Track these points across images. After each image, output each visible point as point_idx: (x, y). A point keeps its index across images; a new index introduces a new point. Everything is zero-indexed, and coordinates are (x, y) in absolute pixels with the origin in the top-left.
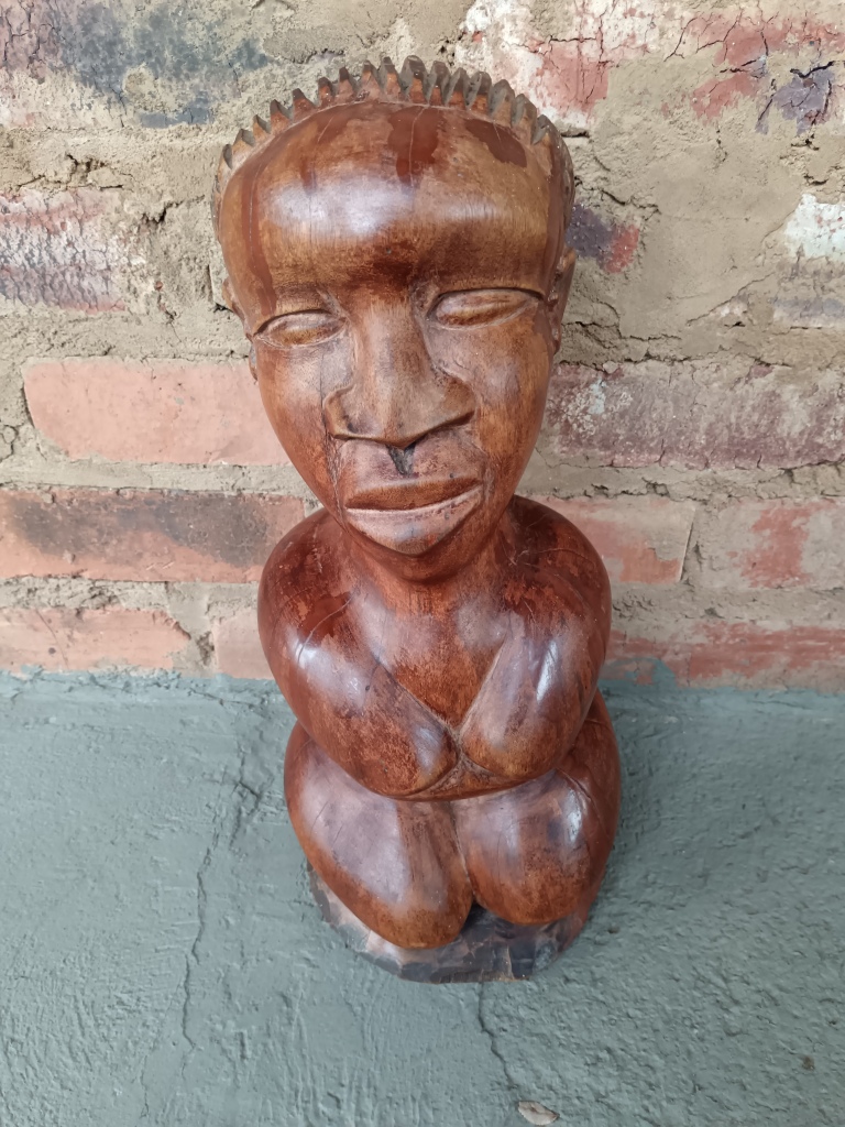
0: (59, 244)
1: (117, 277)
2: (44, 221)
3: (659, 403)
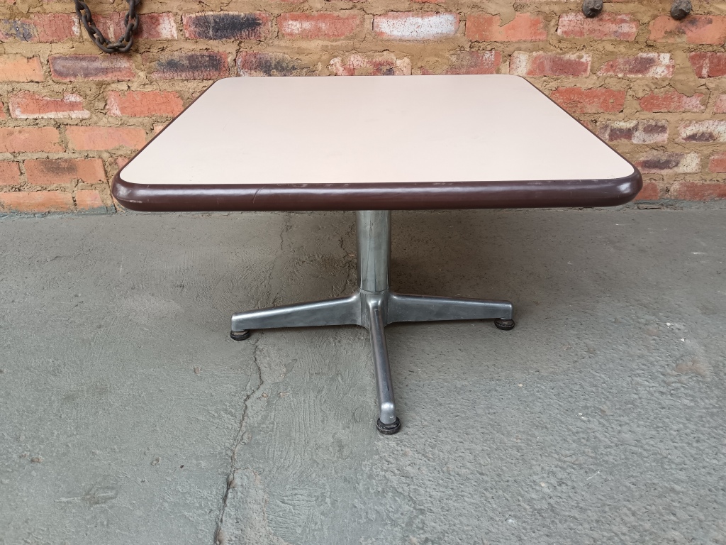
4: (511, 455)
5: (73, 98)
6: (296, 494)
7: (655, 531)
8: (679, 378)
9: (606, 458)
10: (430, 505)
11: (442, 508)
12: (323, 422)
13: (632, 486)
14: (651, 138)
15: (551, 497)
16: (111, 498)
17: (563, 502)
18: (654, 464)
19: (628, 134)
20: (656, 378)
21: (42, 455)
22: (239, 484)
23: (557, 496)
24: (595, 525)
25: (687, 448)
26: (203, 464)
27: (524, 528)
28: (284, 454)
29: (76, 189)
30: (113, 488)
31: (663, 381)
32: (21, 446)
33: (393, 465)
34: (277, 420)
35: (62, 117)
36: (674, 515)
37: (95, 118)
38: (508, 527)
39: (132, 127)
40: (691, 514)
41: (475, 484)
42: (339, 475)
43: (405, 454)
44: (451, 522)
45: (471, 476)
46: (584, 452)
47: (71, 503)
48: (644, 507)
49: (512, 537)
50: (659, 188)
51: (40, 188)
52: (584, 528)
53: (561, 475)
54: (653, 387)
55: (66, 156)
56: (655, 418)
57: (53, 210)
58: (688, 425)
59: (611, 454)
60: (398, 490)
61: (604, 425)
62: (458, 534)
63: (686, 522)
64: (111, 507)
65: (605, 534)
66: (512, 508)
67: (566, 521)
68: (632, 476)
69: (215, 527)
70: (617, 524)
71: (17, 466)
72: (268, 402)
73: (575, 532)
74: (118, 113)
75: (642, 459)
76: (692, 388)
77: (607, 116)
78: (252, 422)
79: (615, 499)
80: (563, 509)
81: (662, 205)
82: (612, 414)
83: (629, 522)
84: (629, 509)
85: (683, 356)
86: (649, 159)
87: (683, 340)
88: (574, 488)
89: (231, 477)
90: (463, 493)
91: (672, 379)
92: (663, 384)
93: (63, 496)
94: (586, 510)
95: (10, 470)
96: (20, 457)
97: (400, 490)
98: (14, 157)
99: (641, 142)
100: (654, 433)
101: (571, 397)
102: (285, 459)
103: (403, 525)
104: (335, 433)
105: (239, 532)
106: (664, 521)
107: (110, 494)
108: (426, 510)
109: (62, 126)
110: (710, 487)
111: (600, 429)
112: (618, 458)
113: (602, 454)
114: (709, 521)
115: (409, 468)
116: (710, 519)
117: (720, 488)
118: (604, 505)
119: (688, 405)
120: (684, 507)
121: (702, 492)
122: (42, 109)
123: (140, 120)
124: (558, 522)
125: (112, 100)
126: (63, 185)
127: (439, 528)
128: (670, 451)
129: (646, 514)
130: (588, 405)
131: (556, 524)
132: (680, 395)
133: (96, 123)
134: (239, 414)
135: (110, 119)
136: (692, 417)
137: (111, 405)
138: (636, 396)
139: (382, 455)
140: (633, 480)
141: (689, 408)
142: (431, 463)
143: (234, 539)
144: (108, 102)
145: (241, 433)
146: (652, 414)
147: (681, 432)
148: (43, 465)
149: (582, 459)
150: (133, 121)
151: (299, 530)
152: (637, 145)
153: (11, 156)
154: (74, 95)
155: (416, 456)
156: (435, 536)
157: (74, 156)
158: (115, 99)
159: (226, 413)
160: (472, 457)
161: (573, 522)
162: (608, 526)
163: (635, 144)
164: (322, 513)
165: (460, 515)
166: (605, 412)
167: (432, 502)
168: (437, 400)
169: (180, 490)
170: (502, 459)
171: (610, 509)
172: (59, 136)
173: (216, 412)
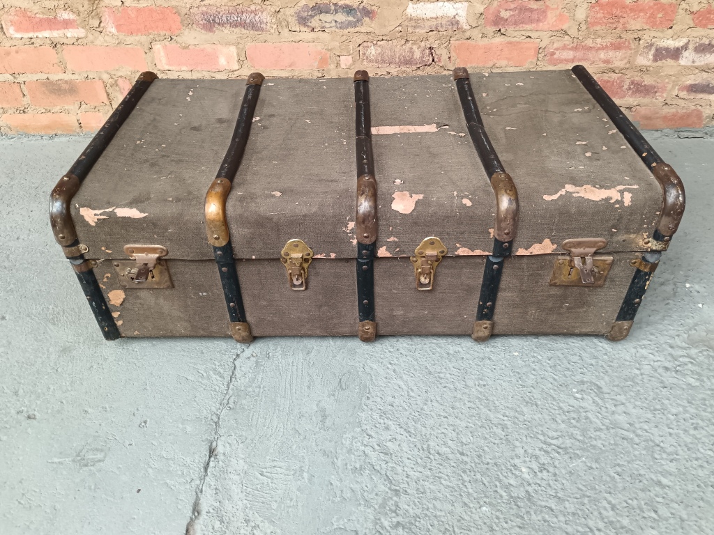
0: (257, 18)
1: (269, 24)
2: (255, 12)
3: (387, 51)
4: (495, 434)
5: (66, 15)
6: (275, 467)
7: (633, 529)
8: (687, 351)
9: (594, 443)
10: (406, 486)
11: (418, 489)
12: (309, 387)
13: (617, 477)
14: (702, 59)
15: (530, 485)
16: (100, 461)
17: (542, 491)
18: (644, 452)
19: (676, 54)
20: (663, 351)
21: (38, 411)
22: (222, 452)
23: (536, 484)
24: (571, 518)
25: (683, 436)
26: (189, 429)
27: (498, 518)
28: (268, 421)
29: (79, 112)
30: (102, 451)
31: (671, 355)
32: (19, 401)
33: (374, 440)
34: (264, 384)
35: (57, 36)
36: (656, 512)
37: (91, 37)
38: (481, 515)
39: (130, 46)
40: (673, 511)
41: (454, 465)
42: (319, 448)
43: (387, 428)
44: (425, 506)
45: (450, 456)
46: (572, 434)
47: (62, 463)
48: (625, 501)
49: (483, 526)
50: (705, 115)
51: (44, 111)
52: (559, 521)
53: (544, 459)
54: (658, 361)
55: (67, 77)
56: (654, 399)
57: (59, 132)
58: (689, 409)
59: (600, 438)
60: (375, 467)
61: (598, 405)
62: (430, 520)
63: (667, 520)
64: (99, 471)
65: (580, 529)
66: (488, 494)
67: (541, 512)
68: (619, 465)
69: (195, 497)
70: (594, 519)
71: (14, 422)
72: (257, 362)
73: (549, 525)
74: (114, 30)
75: (632, 447)
76: (700, 365)
77: (653, 33)
78: (239, 384)
79: (596, 489)
80: (541, 498)
81: (706, 134)
82: (609, 391)
83: (607, 517)
84: (609, 503)
85: (696, 325)
86: (697, 82)
87: (700, 305)
88: (555, 475)
89: (214, 444)
90: (441, 475)
91: (681, 352)
92: (669, 358)
93: (55, 457)
94: (564, 500)
95: (8, 426)
96: (18, 413)
97: (378, 468)
98: (15, 78)
99: (690, 64)
100: (650, 415)
101: (568, 369)
102: (268, 428)
103: (376, 507)
104: (320, 401)
105: (217, 504)
106: (644, 517)
107: (100, 456)
108: (401, 491)
109: (58, 46)
110: (699, 482)
111: (593, 408)
112: (606, 444)
113: (591, 437)
114: (691, 521)
115: (389, 444)
116: (694, 518)
117: (710, 484)
118: (584, 496)
119: (693, 384)
120: (667, 504)
121: (690, 488)
122: (35, 27)
123: (138, 38)
124: (532, 513)
125: (107, 18)
126: (66, 107)
127: (411, 511)
128: (663, 439)
129: (626, 510)
130: (585, 379)
131: (531, 515)
132: (686, 372)
133: (92, 42)
134: (227, 375)
135: (106, 38)
136: (695, 400)
137: (105, 360)
138: (637, 372)
139: (364, 427)
140: (619, 469)
141: (693, 387)
142: (412, 440)
143: (211, 511)
144: (103, 19)
145: (227, 397)
146: (651, 393)
147: (680, 416)
148: (39, 422)
149: (568, 442)
150: (130, 39)
151: (274, 506)
152: (685, 67)
153: (11, 78)
154: (67, 12)
155: (399, 430)
156: (407, 520)
157: (73, 77)
158: (109, 16)
159: (214, 374)
160: (454, 434)
161: (548, 514)
162: (584, 520)
163: (683, 66)
164: (299, 489)
165: (435, 499)
166: (601, 388)
167: (408, 483)
168: (426, 368)
169: (165, 456)
170: (486, 438)
171: (590, 502)
172: (56, 56)
173: (206, 372)
